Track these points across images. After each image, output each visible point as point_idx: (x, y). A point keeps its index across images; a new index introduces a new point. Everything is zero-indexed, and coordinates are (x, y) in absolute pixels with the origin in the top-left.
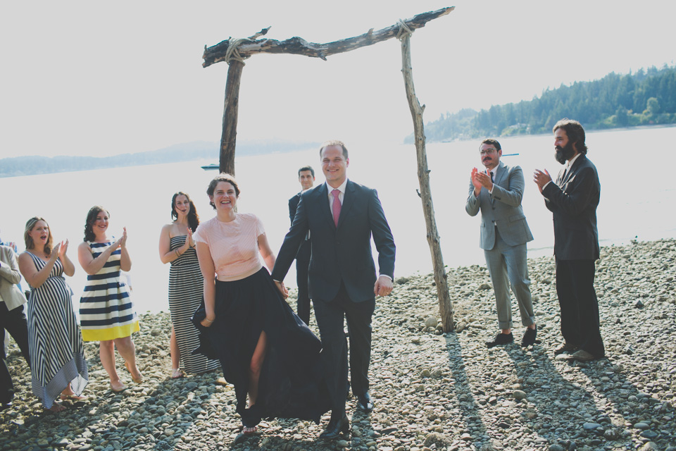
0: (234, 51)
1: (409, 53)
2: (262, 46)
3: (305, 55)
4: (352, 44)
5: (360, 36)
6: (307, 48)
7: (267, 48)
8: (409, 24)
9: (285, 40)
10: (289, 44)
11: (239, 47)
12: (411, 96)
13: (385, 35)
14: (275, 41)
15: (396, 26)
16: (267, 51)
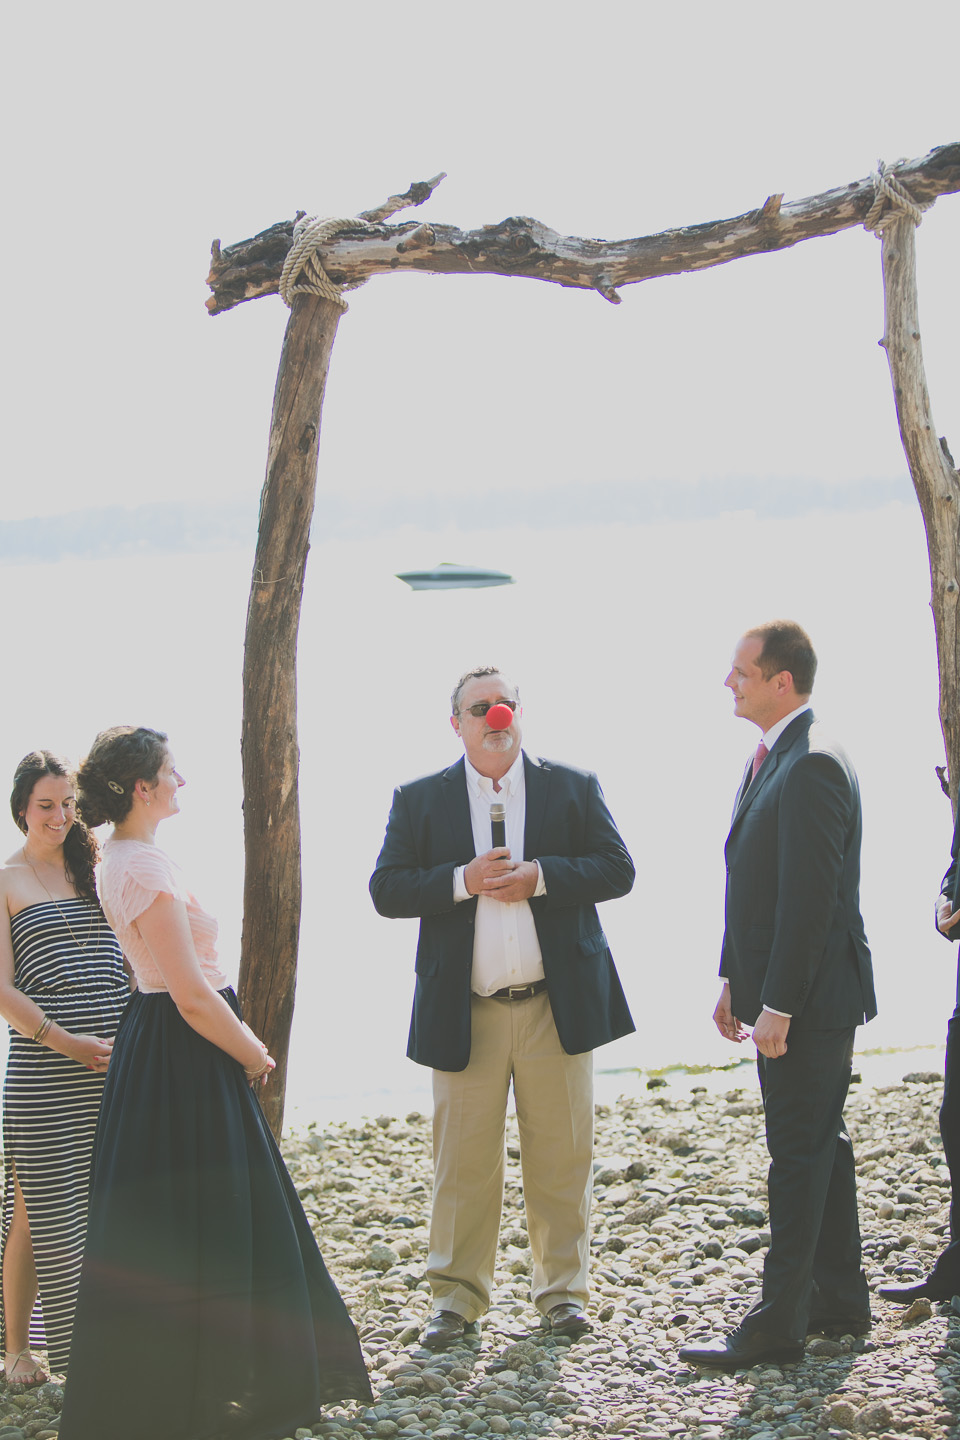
0: (309, 261)
1: (909, 282)
2: (400, 248)
3: (548, 279)
4: (711, 245)
5: (740, 219)
6: (553, 257)
7: (417, 254)
8: (908, 179)
9: (479, 227)
10: (494, 243)
11: (325, 250)
12: (915, 435)
13: (822, 219)
14: (446, 231)
15: (863, 186)
16: (419, 264)
